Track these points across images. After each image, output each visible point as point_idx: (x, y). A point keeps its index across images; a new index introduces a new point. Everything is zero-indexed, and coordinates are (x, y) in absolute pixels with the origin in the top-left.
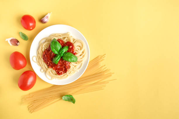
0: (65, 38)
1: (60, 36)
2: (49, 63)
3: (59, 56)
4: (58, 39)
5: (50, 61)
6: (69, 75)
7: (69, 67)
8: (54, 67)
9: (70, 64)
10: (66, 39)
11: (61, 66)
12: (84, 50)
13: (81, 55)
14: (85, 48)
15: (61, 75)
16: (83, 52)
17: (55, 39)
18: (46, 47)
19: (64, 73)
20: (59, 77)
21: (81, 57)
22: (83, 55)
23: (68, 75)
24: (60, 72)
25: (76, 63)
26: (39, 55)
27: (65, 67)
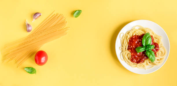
0: (156, 38)
1: (154, 34)
2: (132, 47)
3: (144, 48)
4: (151, 35)
5: (134, 46)
6: (138, 67)
7: (144, 61)
8: (133, 53)
9: (146, 60)
10: (157, 40)
11: (139, 56)
12: (163, 58)
13: (158, 60)
14: (165, 57)
15: (133, 62)
16: (161, 59)
17: (149, 33)
18: (139, 34)
19: (136, 62)
20: (129, 62)
21: (158, 61)
22: (160, 61)
23: (136, 66)
24: (134, 60)
25: (150, 62)
26: (128, 35)
27: (140, 59)
